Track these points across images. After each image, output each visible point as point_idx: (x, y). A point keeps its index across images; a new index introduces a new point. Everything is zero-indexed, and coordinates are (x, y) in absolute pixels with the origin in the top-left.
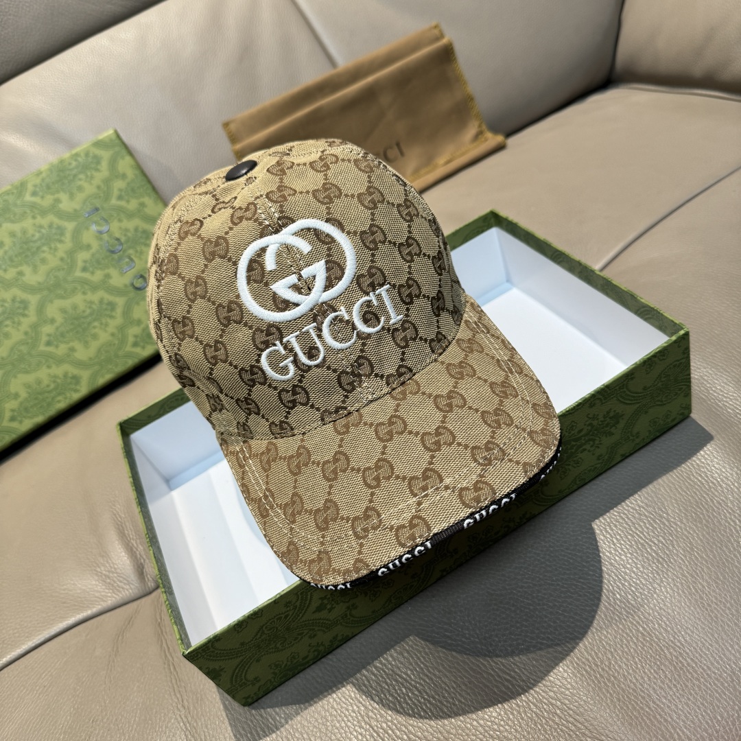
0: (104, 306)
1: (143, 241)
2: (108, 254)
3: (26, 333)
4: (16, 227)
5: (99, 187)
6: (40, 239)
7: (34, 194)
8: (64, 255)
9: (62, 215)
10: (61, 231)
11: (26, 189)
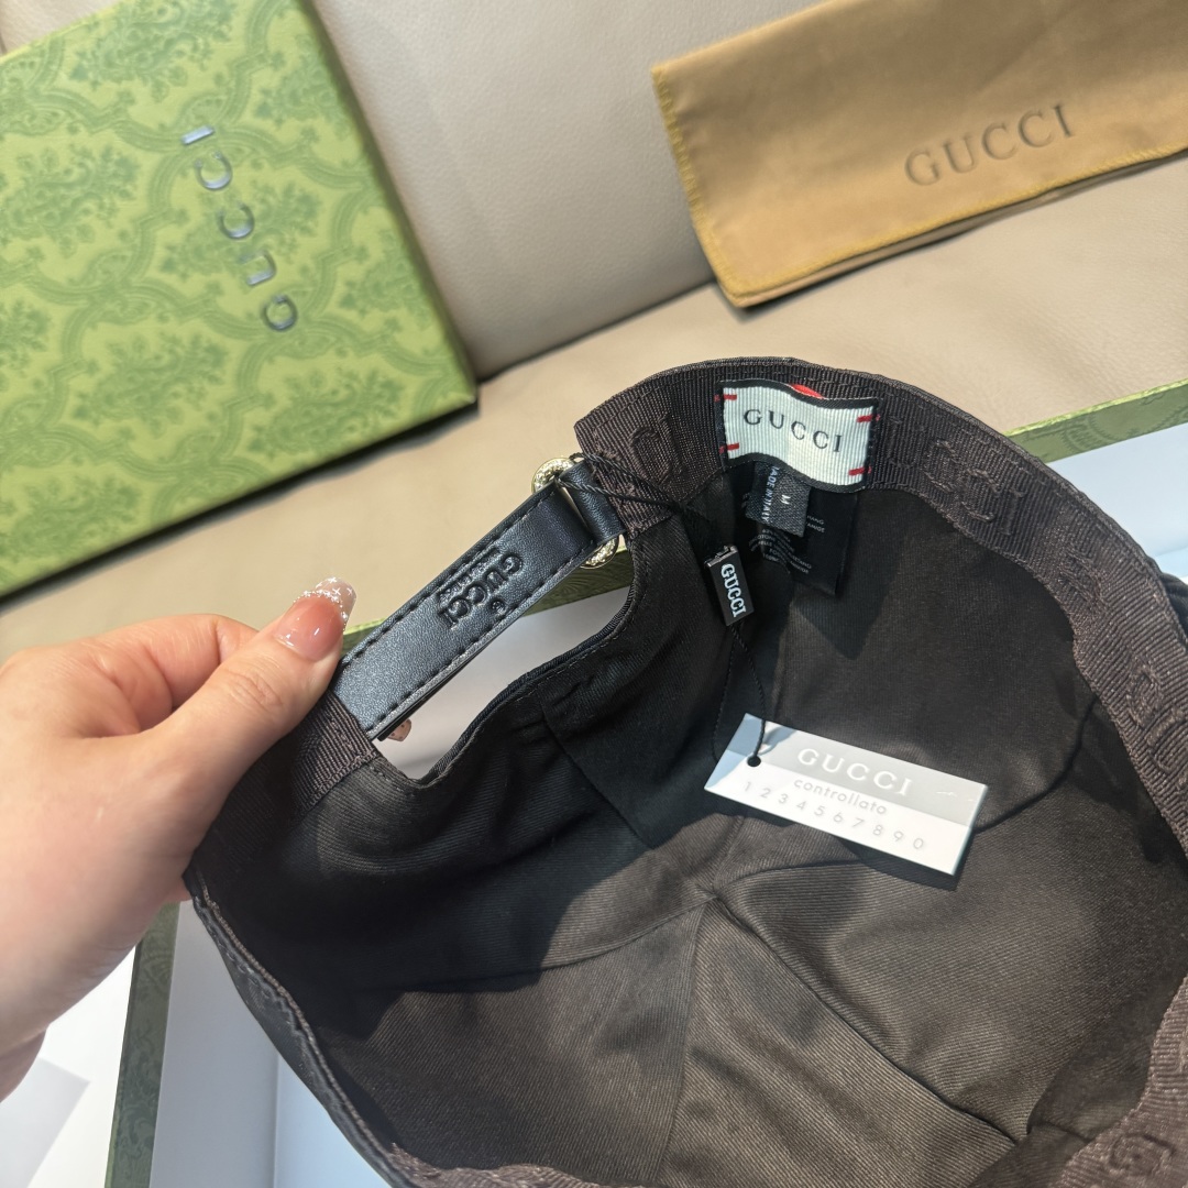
0: (201, 355)
1: (299, 220)
2: (222, 238)
3: (37, 384)
4: (33, 147)
5: (218, 79)
6: (83, 181)
7: (78, 74)
8: (129, 227)
9: (134, 134)
10: (128, 169)
11: (62, 59)
